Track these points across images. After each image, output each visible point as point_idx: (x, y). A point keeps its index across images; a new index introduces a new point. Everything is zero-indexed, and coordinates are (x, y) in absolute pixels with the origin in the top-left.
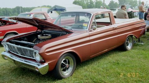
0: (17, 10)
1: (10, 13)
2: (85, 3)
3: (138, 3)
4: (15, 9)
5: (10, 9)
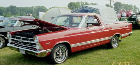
0: (11, 10)
1: (3, 12)
2: (81, 5)
3: (133, 7)
4: (8, 8)
5: (4, 8)
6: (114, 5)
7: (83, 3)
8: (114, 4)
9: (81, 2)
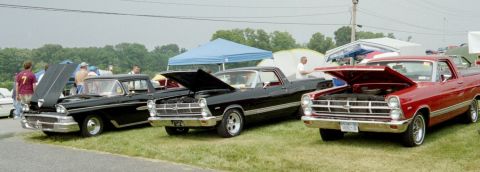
6: (334, 36)
7: (253, 32)
8: (336, 33)
9: (247, 30)
